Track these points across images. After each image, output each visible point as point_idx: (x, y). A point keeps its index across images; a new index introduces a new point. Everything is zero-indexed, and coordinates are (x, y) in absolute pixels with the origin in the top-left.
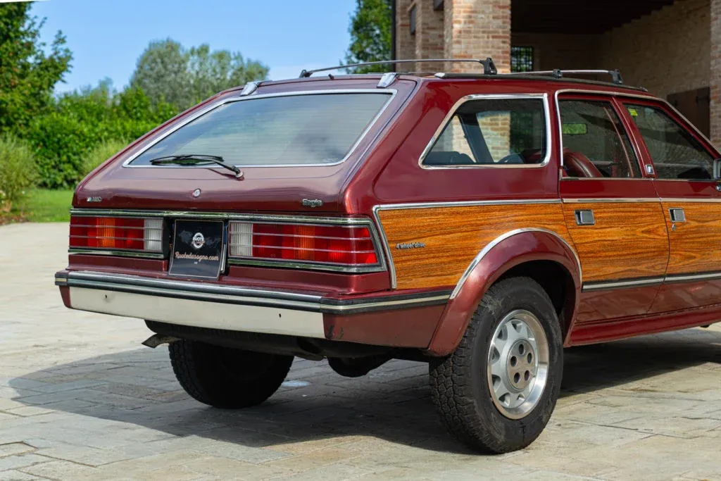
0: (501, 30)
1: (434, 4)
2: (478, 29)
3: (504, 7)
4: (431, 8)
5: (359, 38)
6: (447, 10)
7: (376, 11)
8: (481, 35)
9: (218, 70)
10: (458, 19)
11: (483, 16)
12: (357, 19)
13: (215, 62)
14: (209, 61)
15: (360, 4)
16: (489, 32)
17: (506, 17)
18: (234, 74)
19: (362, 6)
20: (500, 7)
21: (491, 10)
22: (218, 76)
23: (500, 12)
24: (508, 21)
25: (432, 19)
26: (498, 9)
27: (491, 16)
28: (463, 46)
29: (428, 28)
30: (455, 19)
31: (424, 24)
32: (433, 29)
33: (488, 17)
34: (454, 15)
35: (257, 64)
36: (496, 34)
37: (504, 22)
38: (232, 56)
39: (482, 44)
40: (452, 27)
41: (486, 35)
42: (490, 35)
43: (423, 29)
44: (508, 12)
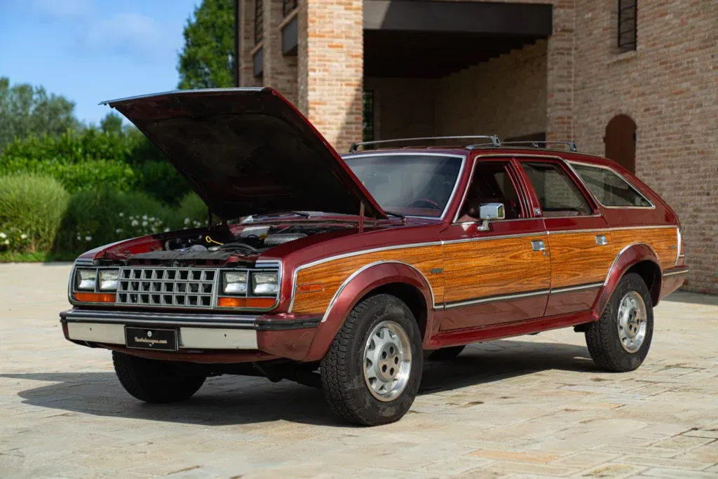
0: (353, 78)
1: (283, 50)
2: (331, 78)
3: (356, 56)
4: (280, 53)
5: (187, 77)
6: (301, 58)
7: (205, 48)
8: (334, 82)
9: (19, 105)
10: (314, 67)
11: (336, 64)
12: (185, 55)
13: (15, 97)
14: (9, 95)
15: (188, 41)
16: (342, 80)
17: (358, 66)
18: (37, 109)
19: (190, 43)
20: (353, 56)
21: (344, 59)
22: (20, 111)
23: (353, 61)
24: (361, 69)
25: (282, 64)
26: (350, 58)
27: (344, 65)
28: (318, 93)
29: (278, 73)
30: (310, 67)
31: (273, 69)
32: (282, 74)
33: (341, 66)
34: (310, 63)
35: (62, 100)
36: (349, 82)
37: (357, 71)
38: (35, 90)
39: (335, 92)
40: (307, 75)
41: (339, 83)
42: (344, 83)
43: (272, 74)
44: (361, 61)
